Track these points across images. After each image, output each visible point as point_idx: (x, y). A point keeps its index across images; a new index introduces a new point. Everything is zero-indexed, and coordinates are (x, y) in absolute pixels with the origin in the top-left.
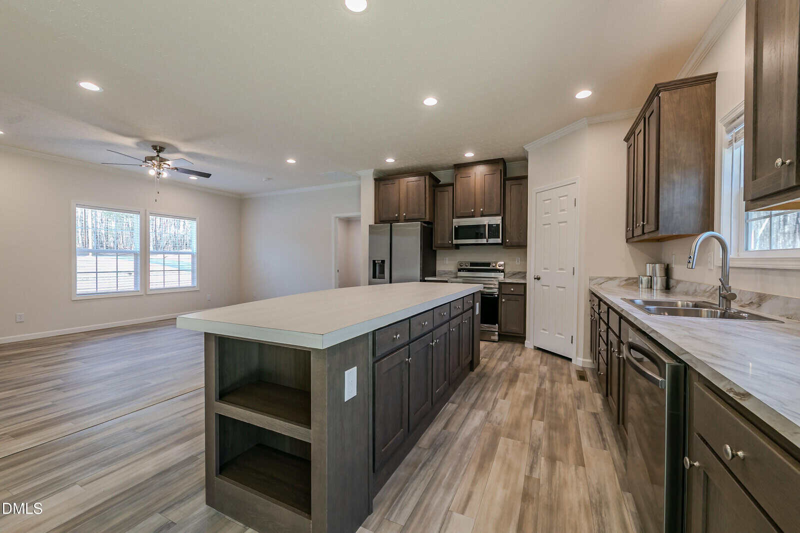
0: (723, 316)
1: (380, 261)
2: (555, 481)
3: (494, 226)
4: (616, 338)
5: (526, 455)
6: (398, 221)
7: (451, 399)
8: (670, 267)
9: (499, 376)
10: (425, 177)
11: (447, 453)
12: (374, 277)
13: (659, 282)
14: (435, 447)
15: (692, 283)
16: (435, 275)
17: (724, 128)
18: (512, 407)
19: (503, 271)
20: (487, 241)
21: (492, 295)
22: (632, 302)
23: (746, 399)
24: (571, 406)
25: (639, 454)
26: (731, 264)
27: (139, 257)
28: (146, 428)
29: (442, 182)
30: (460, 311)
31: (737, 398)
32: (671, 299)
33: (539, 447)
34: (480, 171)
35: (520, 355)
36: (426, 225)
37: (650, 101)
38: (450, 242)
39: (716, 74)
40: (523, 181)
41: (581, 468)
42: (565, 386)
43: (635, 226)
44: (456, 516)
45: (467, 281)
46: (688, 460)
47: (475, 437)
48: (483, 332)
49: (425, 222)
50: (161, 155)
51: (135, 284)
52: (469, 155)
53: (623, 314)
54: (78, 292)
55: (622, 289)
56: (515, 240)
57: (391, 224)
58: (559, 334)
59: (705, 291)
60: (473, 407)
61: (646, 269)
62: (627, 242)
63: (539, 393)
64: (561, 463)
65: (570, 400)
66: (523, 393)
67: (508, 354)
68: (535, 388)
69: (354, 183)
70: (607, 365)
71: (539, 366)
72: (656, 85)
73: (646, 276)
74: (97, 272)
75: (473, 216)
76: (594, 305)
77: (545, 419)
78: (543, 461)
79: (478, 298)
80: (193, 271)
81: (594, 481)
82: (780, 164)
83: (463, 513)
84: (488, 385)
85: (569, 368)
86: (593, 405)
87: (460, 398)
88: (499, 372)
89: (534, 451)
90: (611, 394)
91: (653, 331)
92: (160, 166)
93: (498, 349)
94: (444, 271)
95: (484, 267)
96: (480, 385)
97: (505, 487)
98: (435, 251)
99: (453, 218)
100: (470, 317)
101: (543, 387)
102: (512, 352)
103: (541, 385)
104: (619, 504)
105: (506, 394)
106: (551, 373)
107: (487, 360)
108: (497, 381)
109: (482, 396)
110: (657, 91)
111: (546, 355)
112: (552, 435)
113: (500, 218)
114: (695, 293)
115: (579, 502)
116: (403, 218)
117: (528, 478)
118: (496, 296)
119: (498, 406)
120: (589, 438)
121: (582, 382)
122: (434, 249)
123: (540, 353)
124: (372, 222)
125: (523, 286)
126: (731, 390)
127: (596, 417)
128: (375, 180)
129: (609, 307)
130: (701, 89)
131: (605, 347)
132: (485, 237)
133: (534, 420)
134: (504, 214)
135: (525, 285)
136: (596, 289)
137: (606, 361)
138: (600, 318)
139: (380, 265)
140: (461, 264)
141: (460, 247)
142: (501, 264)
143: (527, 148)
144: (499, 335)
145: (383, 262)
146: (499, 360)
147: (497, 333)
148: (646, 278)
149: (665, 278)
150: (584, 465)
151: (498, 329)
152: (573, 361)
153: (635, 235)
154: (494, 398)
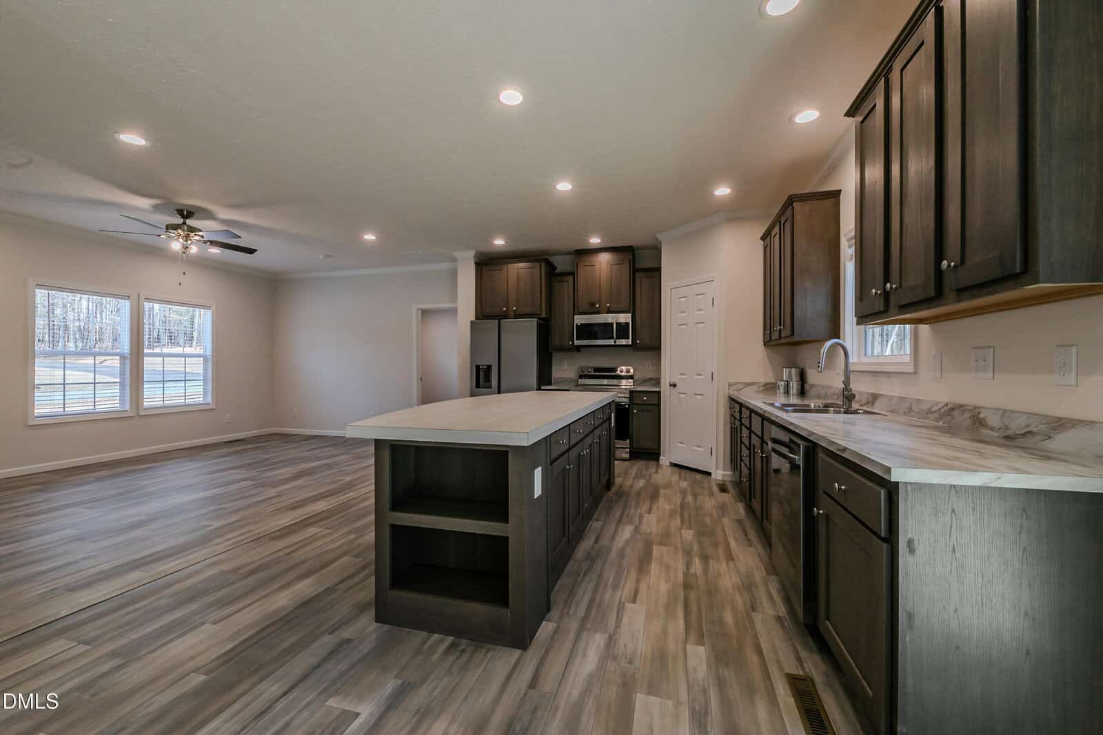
0: (846, 412)
1: (486, 367)
2: (710, 573)
3: (622, 324)
4: (758, 439)
5: (681, 557)
6: (508, 317)
7: (595, 517)
8: (804, 371)
9: (639, 494)
10: (540, 264)
12: (478, 386)
13: (794, 387)
14: (591, 558)
15: (823, 387)
16: (550, 383)
17: (847, 243)
18: (659, 520)
19: (631, 377)
20: (615, 342)
21: (624, 405)
22: (772, 405)
24: (716, 515)
25: (781, 549)
26: (851, 368)
27: (128, 362)
28: (250, 567)
29: (560, 269)
31: (840, 453)
32: (806, 402)
33: (692, 550)
34: (604, 259)
35: (656, 472)
36: (542, 322)
37: (784, 209)
38: (570, 343)
39: (840, 191)
40: (656, 274)
41: (731, 562)
42: (708, 498)
43: (772, 330)
44: (629, 606)
46: (816, 510)
47: (629, 548)
49: (542, 319)
50: (189, 222)
51: (122, 401)
52: (595, 241)
53: (766, 415)
54: (38, 411)
55: (760, 394)
56: (647, 342)
57: (499, 320)
58: (698, 446)
59: (834, 394)
60: (619, 522)
61: (783, 373)
62: (764, 345)
63: (683, 506)
64: (713, 560)
65: (714, 511)
66: (667, 507)
67: (644, 472)
68: (678, 502)
69: (446, 266)
70: (750, 469)
71: (678, 482)
72: (790, 195)
73: (782, 380)
74: (64, 384)
75: (598, 313)
76: (735, 412)
77: (693, 528)
78: (697, 561)
79: (613, 409)
80: (205, 381)
81: (743, 570)
82: (873, 293)
83: (634, 602)
84: (629, 503)
85: (709, 482)
86: (737, 513)
87: (604, 515)
88: (638, 489)
89: (688, 553)
91: (792, 424)
92: (187, 238)
93: (632, 467)
94: (563, 378)
95: (608, 373)
96: (621, 503)
97: (667, 581)
98: (551, 354)
99: (574, 315)
100: (607, 429)
101: (686, 501)
102: (647, 469)
104: (766, 585)
105: (650, 509)
106: (692, 488)
107: (622, 478)
108: (638, 498)
109: (626, 512)
110: (791, 200)
111: (684, 472)
112: (702, 540)
113: (630, 315)
114: (825, 397)
116: (512, 314)
117: (686, 574)
118: (627, 406)
119: (645, 520)
120: (736, 539)
121: (724, 494)
122: (550, 351)
123: (677, 470)
124: (473, 318)
125: (657, 395)
127: (740, 523)
128: (477, 264)
129: (752, 411)
130: (828, 203)
131: (748, 452)
132: (612, 338)
133: (683, 531)
134: (634, 310)
135: (659, 393)
136: (735, 395)
137: (748, 466)
138: (742, 424)
139: (485, 372)
140: (582, 369)
141: (582, 349)
142: (629, 369)
143: (660, 237)
144: (631, 453)
145: (489, 367)
146: (635, 478)
147: (628, 450)
148: (782, 383)
149: (800, 382)
150: (733, 560)
151: (630, 445)
152: (713, 476)
153: (773, 338)
154: (638, 513)
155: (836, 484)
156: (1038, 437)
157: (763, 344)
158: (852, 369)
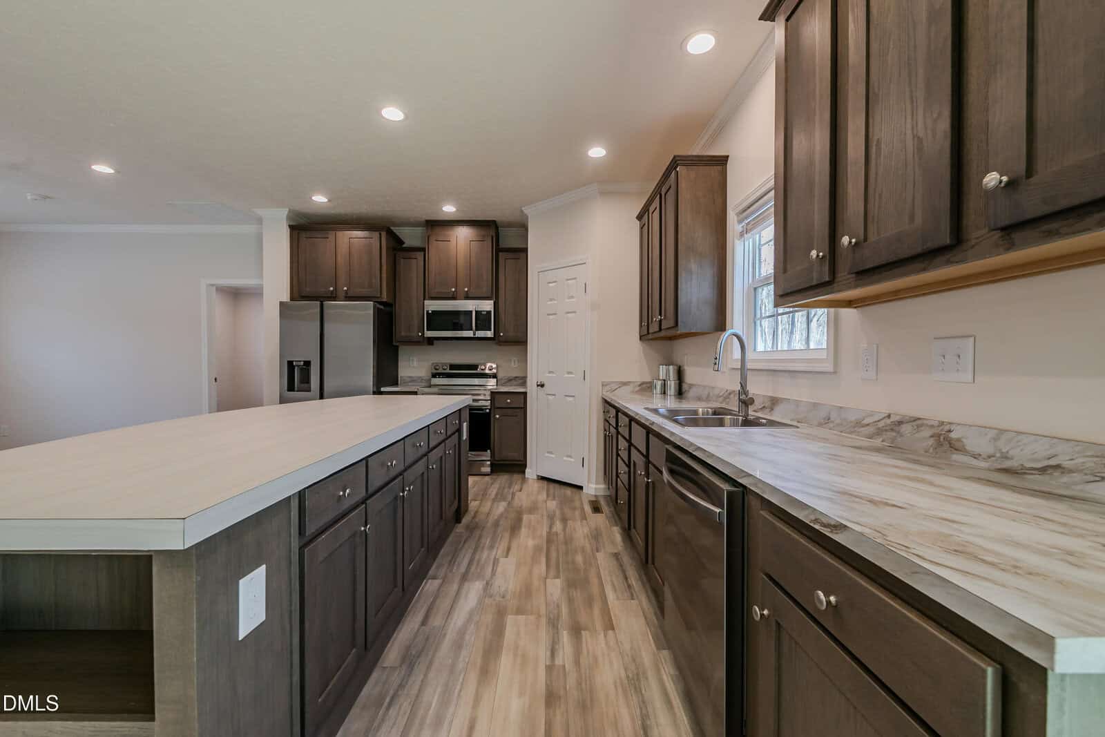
1: (302, 363)
2: (584, 661)
3: (483, 313)
4: (642, 457)
5: (544, 635)
6: (335, 299)
7: (431, 572)
8: (682, 369)
9: (496, 524)
10: (380, 234)
11: (431, 663)
12: (291, 388)
13: (671, 386)
15: (704, 387)
16: (396, 384)
17: (735, 217)
18: (518, 565)
19: (494, 376)
20: (474, 335)
21: (482, 410)
22: (655, 411)
23: (839, 531)
24: (589, 550)
26: (749, 365)
29: (407, 244)
30: (442, 437)
31: (826, 532)
32: (689, 406)
33: (558, 616)
34: (463, 235)
35: (521, 490)
36: (382, 307)
37: (666, 175)
38: (421, 335)
39: (728, 157)
40: (523, 255)
41: (610, 632)
42: (579, 523)
43: (650, 321)
45: (445, 391)
46: (757, 609)
47: (472, 626)
48: (472, 463)
49: (381, 303)
52: (449, 209)
53: (651, 425)
55: (637, 397)
56: (511, 334)
57: (322, 302)
58: (568, 456)
59: (718, 395)
60: (464, 578)
61: (659, 371)
62: (640, 339)
63: (550, 539)
64: (587, 632)
65: (587, 542)
66: (531, 543)
67: (506, 490)
68: (545, 534)
69: (250, 229)
70: (629, 491)
71: (546, 502)
72: (675, 157)
73: (659, 379)
75: (454, 298)
76: (609, 417)
77: (561, 574)
78: (565, 637)
79: (466, 415)
81: (627, 646)
82: (815, 256)
84: (483, 541)
85: (581, 500)
86: (613, 543)
87: (445, 568)
88: (496, 517)
89: (554, 626)
90: (635, 527)
93: (492, 484)
94: (410, 377)
95: (470, 370)
96: (471, 544)
98: (396, 348)
99: (424, 299)
100: (455, 445)
101: (554, 530)
102: (510, 486)
103: (551, 527)
104: (658, 672)
105: (509, 549)
106: (561, 509)
107: (477, 503)
108: (495, 532)
109: (477, 557)
110: (675, 162)
111: (552, 486)
112: (573, 596)
113: (492, 302)
114: (710, 399)
115: (615, 683)
116: (342, 295)
117: (550, 669)
118: (488, 411)
119: (500, 570)
120: (614, 588)
121: (597, 515)
122: (394, 344)
123: (545, 484)
124: (286, 297)
125: (522, 397)
126: (816, 521)
127: (617, 559)
128: (292, 228)
129: (630, 418)
130: (714, 171)
131: (627, 469)
132: (471, 330)
133: (548, 580)
134: (497, 297)
135: (525, 394)
136: (611, 397)
137: (627, 487)
138: (618, 433)
139: (302, 370)
140: (436, 367)
141: (435, 342)
142: (492, 366)
143: (526, 210)
144: (492, 465)
145: (307, 363)
146: (494, 500)
147: (489, 463)
148: (659, 383)
149: (677, 382)
150: (613, 629)
151: (491, 457)
152: (585, 490)
153: (651, 331)
154: (492, 557)
155: (821, 594)
156: (1077, 477)
157: (639, 337)
158: (749, 367)
